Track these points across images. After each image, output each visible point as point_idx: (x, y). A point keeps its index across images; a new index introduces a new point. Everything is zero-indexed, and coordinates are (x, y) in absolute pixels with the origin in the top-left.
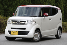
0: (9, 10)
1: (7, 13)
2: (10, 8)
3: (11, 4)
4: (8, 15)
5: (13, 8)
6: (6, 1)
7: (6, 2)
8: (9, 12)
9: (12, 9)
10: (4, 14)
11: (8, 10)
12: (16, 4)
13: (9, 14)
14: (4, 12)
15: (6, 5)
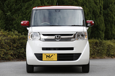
0: (15, 20)
1: (10, 25)
2: (16, 16)
3: (19, 9)
4: (12, 28)
5: (22, 15)
6: (9, 4)
7: (9, 6)
8: (14, 22)
9: (20, 17)
10: (5, 27)
11: (13, 20)
12: (26, 9)
13: (15, 27)
14: (5, 23)
15: (9, 11)
